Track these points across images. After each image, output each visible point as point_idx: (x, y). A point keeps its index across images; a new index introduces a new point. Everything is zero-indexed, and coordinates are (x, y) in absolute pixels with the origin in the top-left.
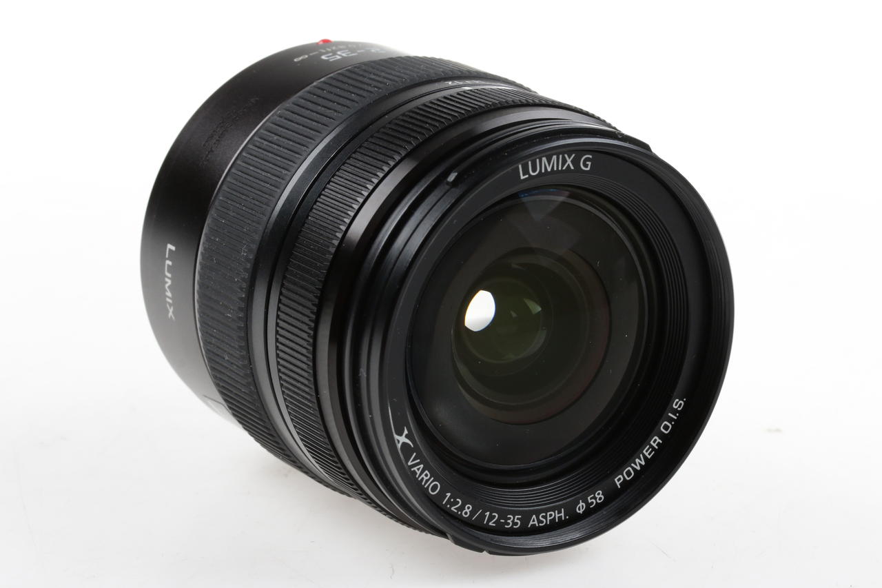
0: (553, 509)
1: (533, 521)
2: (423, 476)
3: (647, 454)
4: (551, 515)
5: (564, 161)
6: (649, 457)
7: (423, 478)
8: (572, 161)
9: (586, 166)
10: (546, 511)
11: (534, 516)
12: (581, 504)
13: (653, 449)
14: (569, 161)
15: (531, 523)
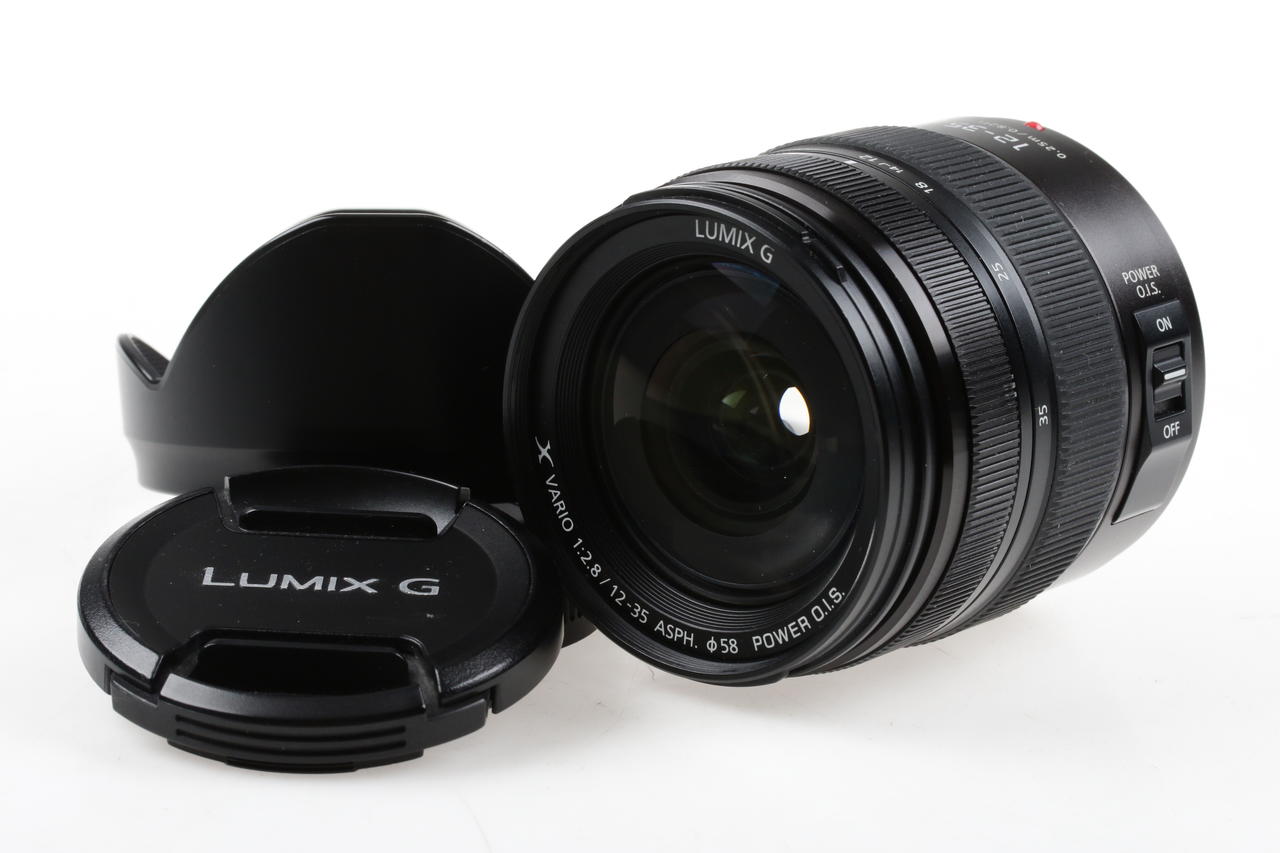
0: (684, 628)
1: (660, 627)
2: (558, 504)
3: (792, 631)
4: (679, 633)
5: (744, 241)
6: (795, 636)
7: (558, 507)
8: (752, 244)
9: (767, 258)
10: (677, 625)
11: (662, 622)
12: (712, 641)
13: (800, 630)
14: (749, 243)
15: (658, 627)
